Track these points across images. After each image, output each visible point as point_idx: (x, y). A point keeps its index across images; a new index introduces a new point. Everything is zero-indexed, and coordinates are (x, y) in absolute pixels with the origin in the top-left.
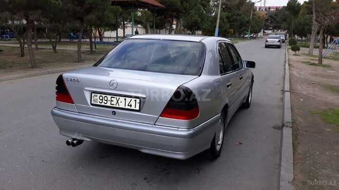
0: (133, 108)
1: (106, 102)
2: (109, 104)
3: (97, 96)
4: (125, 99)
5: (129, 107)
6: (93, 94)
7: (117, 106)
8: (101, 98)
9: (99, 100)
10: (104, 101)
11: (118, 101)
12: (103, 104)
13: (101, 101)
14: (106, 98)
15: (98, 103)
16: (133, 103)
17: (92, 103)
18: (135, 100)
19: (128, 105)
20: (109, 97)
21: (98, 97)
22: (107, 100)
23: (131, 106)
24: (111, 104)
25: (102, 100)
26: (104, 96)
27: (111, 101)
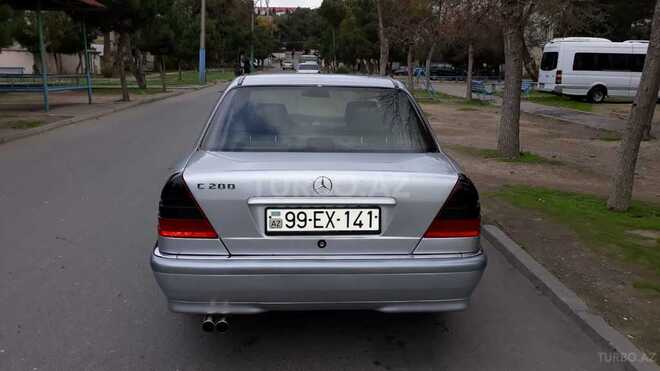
0: (366, 227)
1: (302, 224)
2: (310, 227)
3: (279, 214)
4: (347, 213)
5: (357, 228)
6: (269, 212)
7: (330, 228)
8: (290, 217)
9: (285, 222)
10: (297, 222)
11: (330, 219)
12: (296, 229)
13: (291, 224)
14: (302, 217)
15: (285, 229)
16: (365, 218)
17: (269, 229)
18: (370, 213)
19: (355, 224)
20: (310, 213)
21: (283, 217)
22: (305, 220)
23: (360, 225)
24: (315, 227)
25: (293, 220)
26: (296, 212)
27: (315, 220)
